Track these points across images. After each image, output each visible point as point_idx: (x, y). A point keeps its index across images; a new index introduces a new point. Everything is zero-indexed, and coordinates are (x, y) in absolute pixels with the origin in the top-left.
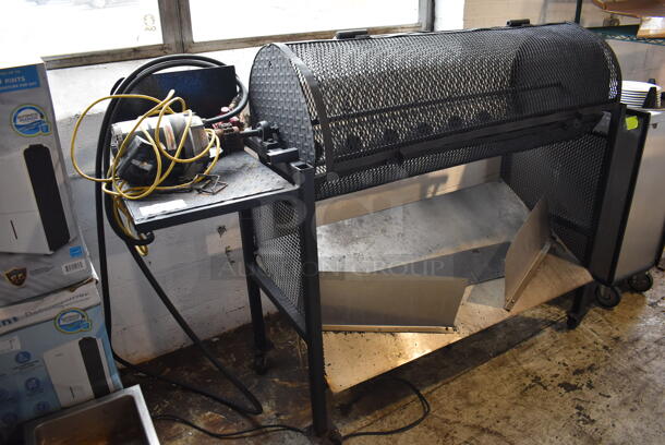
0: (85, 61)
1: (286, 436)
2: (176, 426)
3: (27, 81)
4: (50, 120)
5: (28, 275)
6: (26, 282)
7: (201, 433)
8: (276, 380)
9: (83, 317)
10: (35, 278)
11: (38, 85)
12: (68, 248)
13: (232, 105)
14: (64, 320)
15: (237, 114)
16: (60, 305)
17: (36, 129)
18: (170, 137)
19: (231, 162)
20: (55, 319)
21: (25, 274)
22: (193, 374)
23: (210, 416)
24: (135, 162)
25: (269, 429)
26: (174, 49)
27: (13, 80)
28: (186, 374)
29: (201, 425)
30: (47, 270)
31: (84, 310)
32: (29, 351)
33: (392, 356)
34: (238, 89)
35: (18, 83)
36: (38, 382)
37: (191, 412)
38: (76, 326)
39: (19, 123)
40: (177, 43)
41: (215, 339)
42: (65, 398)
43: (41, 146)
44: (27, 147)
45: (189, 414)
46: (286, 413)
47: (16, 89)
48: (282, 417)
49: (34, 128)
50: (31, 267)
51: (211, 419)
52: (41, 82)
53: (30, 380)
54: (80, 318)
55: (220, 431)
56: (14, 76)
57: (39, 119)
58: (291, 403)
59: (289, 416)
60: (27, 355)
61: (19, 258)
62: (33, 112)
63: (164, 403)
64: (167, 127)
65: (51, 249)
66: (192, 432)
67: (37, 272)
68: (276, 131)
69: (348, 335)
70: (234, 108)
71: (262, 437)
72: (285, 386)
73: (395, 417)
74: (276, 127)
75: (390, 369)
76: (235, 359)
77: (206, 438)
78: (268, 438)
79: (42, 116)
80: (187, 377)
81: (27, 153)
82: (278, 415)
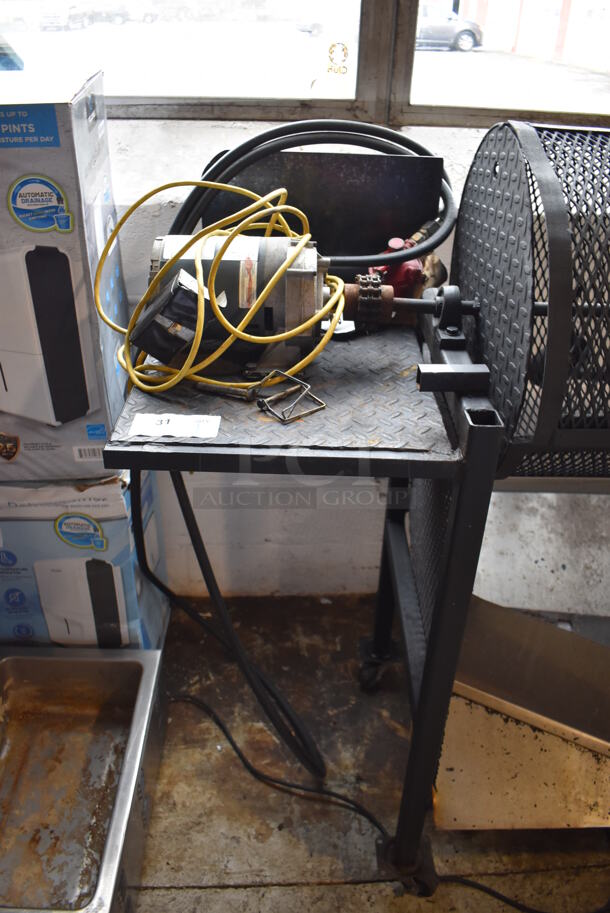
0: (217, 113)
1: (355, 825)
2: (208, 724)
3: (37, 134)
4: (74, 209)
5: (21, 448)
6: (18, 458)
7: (234, 754)
8: (385, 713)
9: (96, 530)
10: (32, 454)
11: (56, 143)
12: (83, 424)
13: (417, 236)
14: (68, 525)
15: (421, 255)
16: (63, 504)
17: (49, 220)
18: (247, 281)
19: (370, 352)
20: (55, 520)
21: (16, 446)
22: (269, 646)
23: (261, 731)
24: (161, 320)
25: (334, 799)
26: (372, 113)
27: (16, 128)
28: (259, 641)
29: (240, 739)
30: (50, 447)
31: (99, 521)
32: (15, 553)
33: (577, 801)
34: (441, 205)
35: (22, 134)
36: (22, 596)
37: (237, 710)
38: (84, 539)
39: (20, 205)
40: (379, 100)
41: (325, 601)
42: (56, 631)
43: (55, 250)
44: (32, 248)
45: (232, 713)
46: (373, 781)
47: (16, 145)
48: (364, 787)
49: (44, 218)
50: (25, 438)
51: (258, 737)
52: (62, 138)
53: (13, 591)
54: (92, 531)
55: (262, 764)
56: (17, 120)
57: (54, 202)
58: (388, 766)
59: (376, 790)
60: (12, 557)
61: (8, 420)
62: (47, 189)
63: (208, 678)
64: (249, 262)
65: (57, 419)
66: (221, 746)
67: (35, 446)
68: (474, 311)
69: (511, 724)
70: (419, 242)
71: (318, 807)
72: (393, 732)
73: (552, 883)
74: (474, 303)
75: (564, 825)
76: (339, 648)
77: (236, 765)
78: (325, 814)
79: (60, 200)
80: (260, 647)
81: (31, 258)
82: (359, 779)
